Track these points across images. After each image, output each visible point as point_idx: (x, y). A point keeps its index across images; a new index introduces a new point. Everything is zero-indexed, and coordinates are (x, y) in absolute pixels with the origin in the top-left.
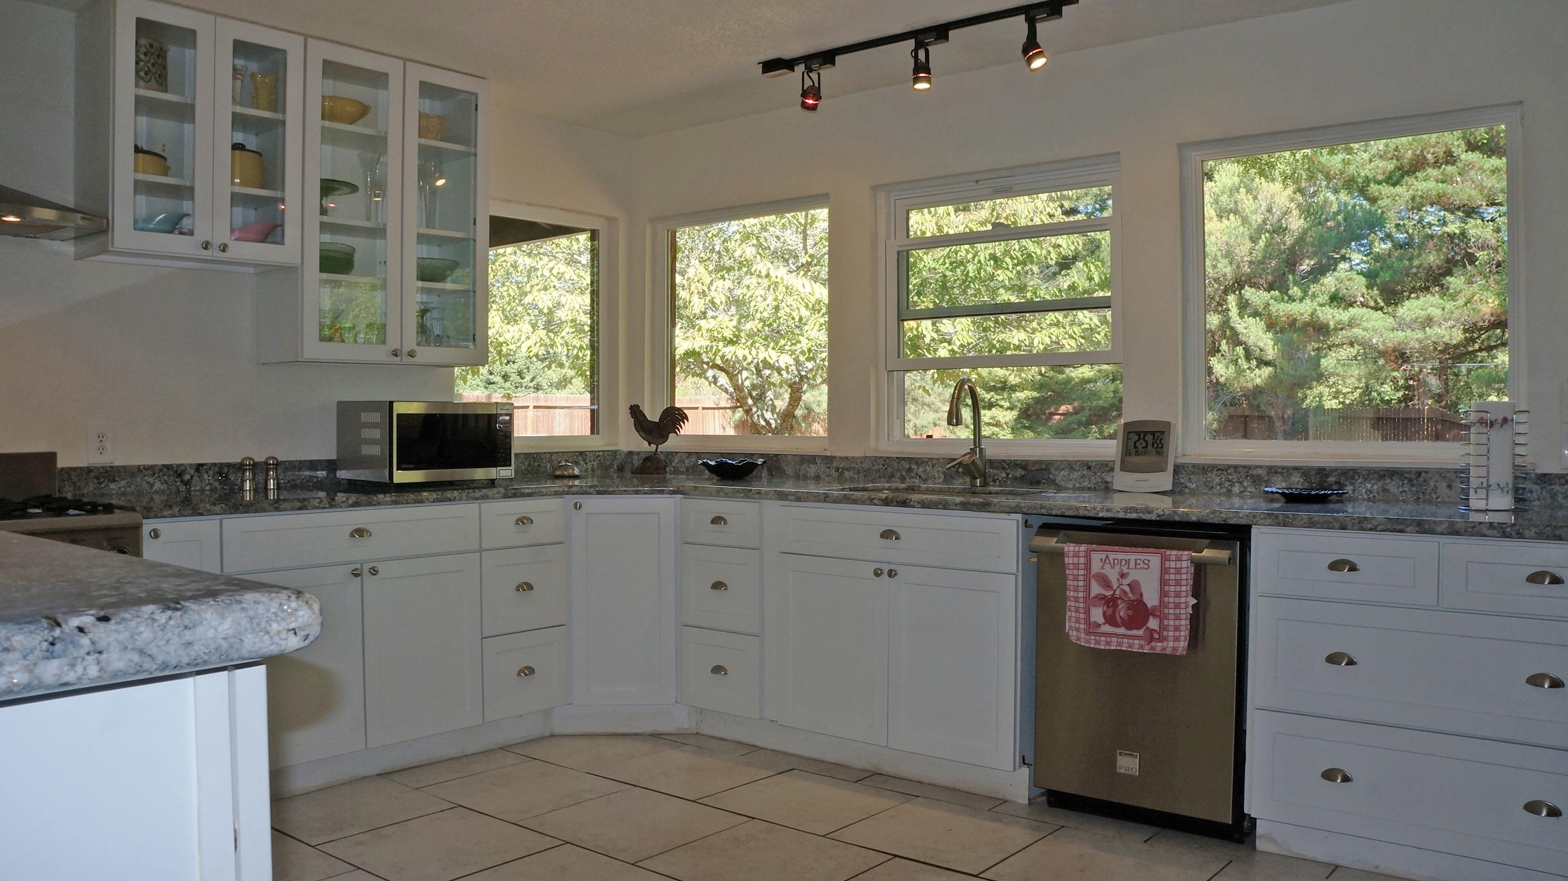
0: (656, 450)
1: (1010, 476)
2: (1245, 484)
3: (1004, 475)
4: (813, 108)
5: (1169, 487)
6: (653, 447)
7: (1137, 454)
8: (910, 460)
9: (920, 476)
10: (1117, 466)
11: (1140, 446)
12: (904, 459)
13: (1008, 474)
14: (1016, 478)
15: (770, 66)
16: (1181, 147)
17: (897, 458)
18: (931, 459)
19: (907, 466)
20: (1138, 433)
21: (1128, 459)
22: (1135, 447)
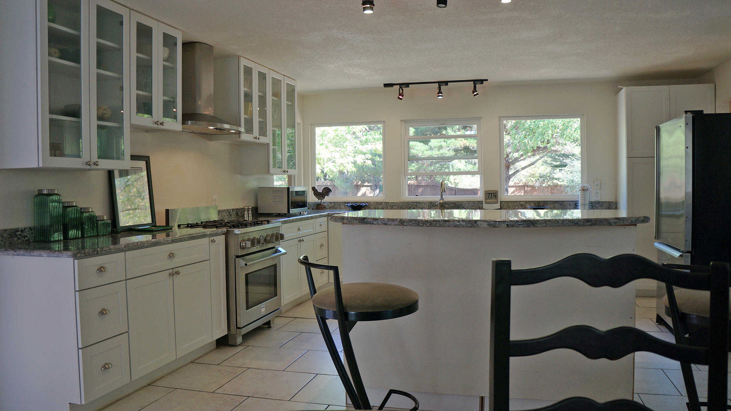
0: (321, 202)
1: (450, 206)
2: (519, 206)
3: (448, 206)
4: (401, 99)
5: (499, 208)
6: (320, 200)
7: (489, 199)
8: (416, 202)
9: (420, 207)
10: (484, 202)
11: (490, 197)
12: (414, 202)
13: (449, 206)
14: (452, 207)
15: (386, 85)
16: (499, 117)
17: (412, 202)
18: (424, 202)
19: (416, 204)
20: (489, 194)
21: (487, 200)
22: (488, 197)
